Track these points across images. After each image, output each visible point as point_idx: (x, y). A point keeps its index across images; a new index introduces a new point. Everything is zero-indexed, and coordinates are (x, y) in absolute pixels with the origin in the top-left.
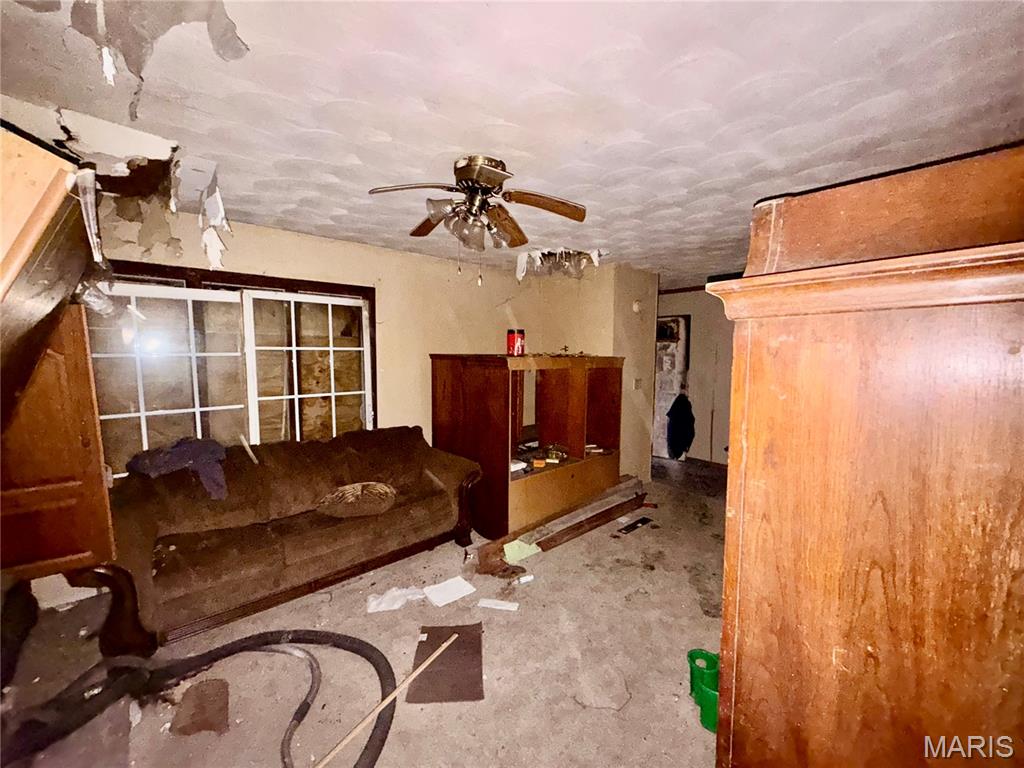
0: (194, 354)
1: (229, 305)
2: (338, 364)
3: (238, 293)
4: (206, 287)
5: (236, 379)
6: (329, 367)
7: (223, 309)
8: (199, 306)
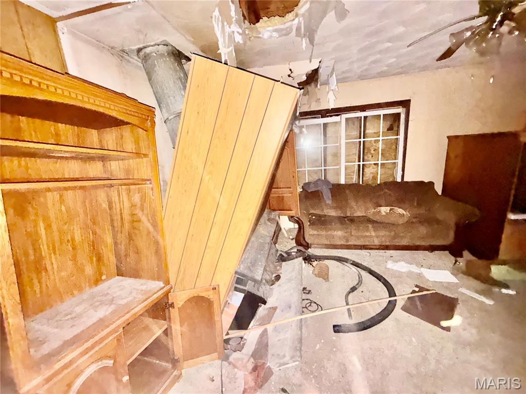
0: (323, 146)
1: (336, 123)
2: (384, 146)
3: (339, 117)
4: (328, 117)
5: (336, 155)
6: (379, 148)
7: (334, 125)
8: (325, 125)
